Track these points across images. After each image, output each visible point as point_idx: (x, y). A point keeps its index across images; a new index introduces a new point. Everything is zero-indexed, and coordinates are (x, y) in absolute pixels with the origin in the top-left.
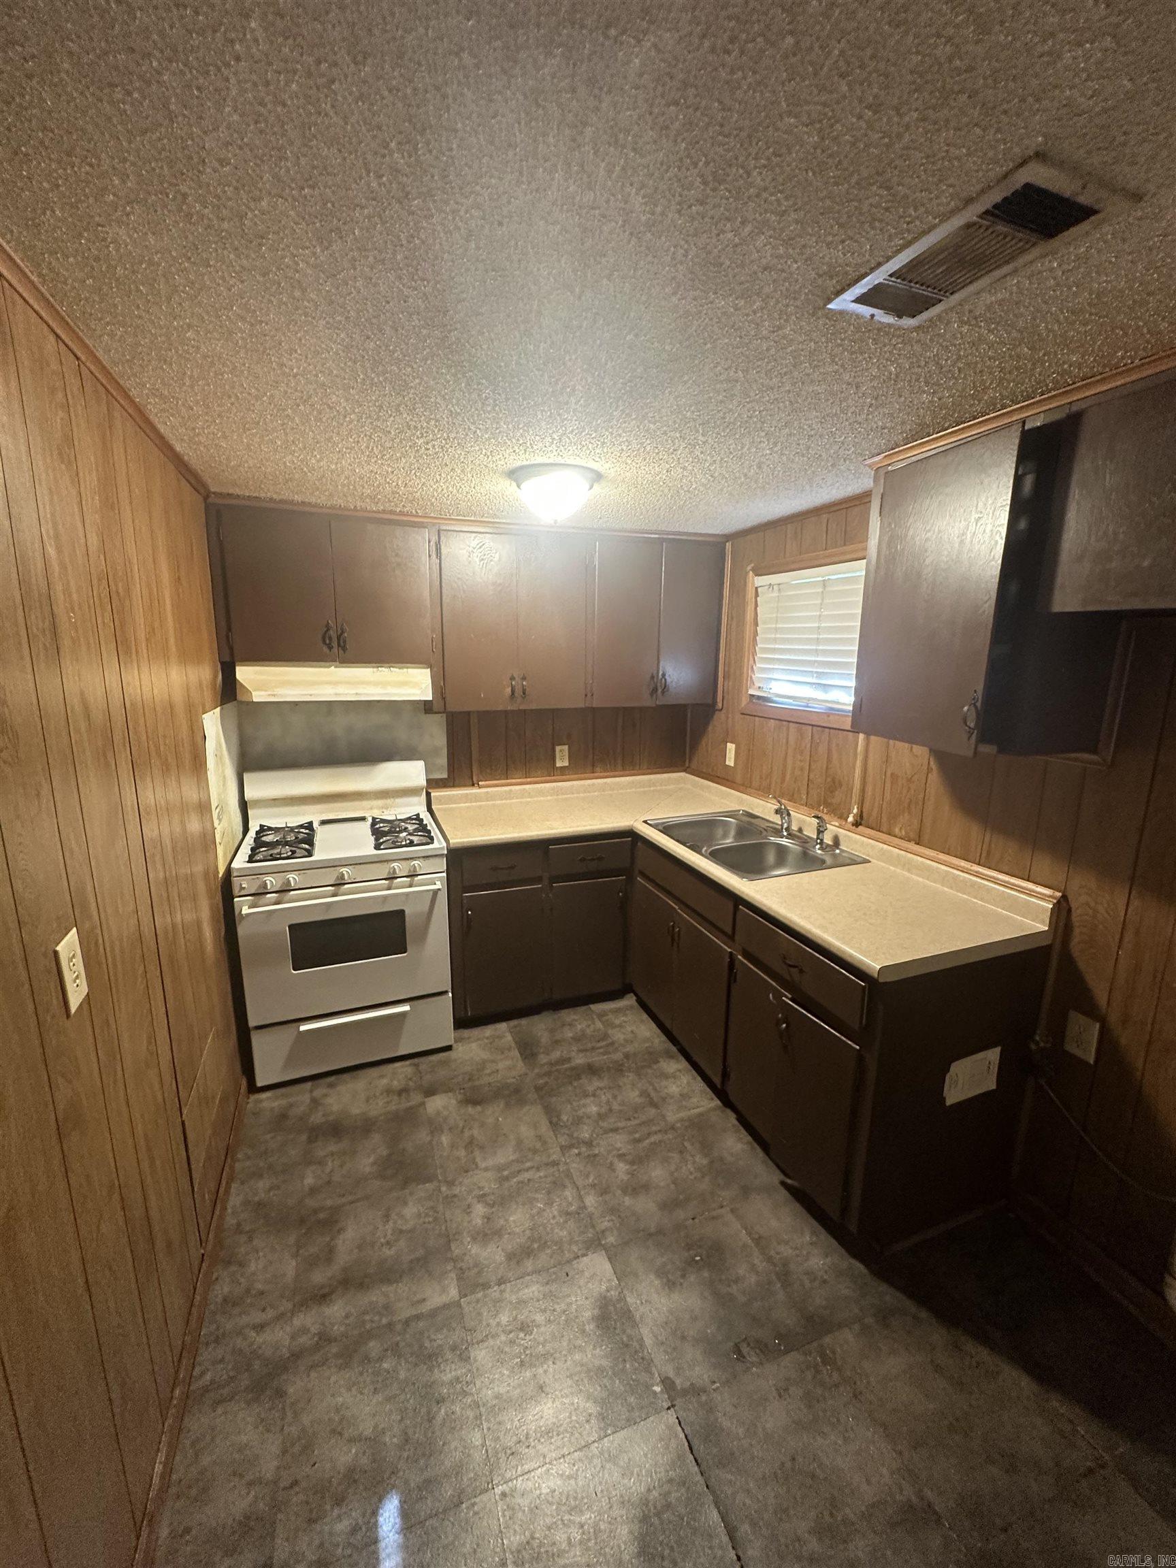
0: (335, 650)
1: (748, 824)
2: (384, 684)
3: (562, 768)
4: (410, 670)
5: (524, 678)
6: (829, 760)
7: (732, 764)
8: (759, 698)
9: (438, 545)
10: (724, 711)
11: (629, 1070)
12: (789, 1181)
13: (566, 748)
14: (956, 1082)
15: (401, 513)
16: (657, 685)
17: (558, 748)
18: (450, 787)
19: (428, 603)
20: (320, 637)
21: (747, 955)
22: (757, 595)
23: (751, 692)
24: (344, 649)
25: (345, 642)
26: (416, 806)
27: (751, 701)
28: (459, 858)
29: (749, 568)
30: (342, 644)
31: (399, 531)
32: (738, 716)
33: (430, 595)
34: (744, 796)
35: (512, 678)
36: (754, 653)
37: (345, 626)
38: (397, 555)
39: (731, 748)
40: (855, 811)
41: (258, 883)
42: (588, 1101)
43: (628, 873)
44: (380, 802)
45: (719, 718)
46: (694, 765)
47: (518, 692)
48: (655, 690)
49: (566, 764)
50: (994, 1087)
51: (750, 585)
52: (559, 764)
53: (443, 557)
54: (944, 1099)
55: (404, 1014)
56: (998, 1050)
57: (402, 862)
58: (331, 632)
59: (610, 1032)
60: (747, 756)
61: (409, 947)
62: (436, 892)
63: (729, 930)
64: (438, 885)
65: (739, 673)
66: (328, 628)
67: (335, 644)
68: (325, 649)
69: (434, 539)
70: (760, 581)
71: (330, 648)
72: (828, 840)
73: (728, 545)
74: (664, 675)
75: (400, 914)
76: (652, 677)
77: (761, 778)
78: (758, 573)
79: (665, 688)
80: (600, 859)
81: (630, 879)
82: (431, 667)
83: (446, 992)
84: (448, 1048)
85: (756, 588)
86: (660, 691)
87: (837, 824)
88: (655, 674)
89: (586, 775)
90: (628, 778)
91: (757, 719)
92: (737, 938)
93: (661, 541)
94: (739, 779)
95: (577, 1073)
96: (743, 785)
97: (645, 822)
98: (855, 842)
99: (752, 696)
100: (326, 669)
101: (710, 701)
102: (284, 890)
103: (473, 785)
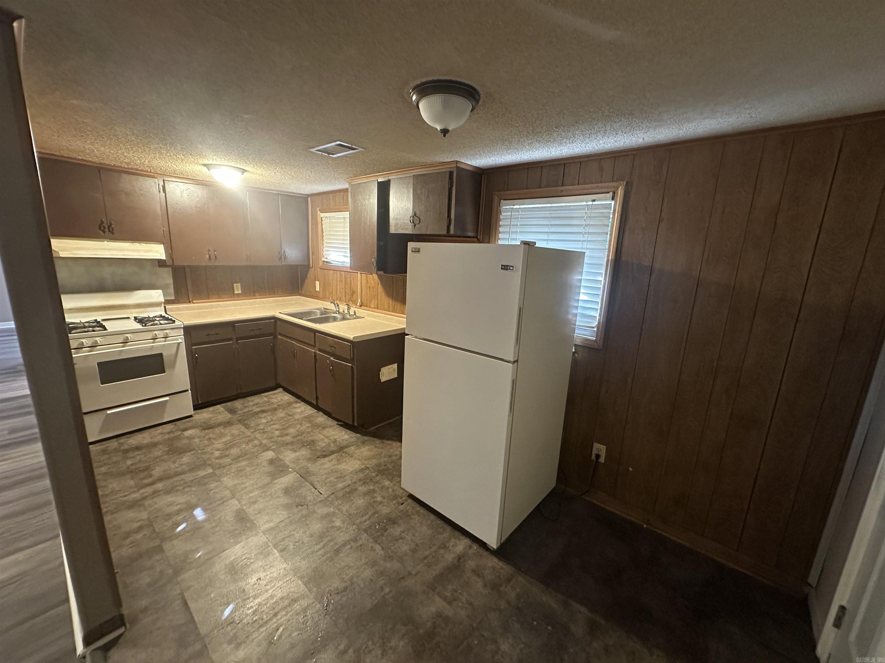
0: (107, 233)
1: (325, 311)
2: (138, 251)
3: (238, 294)
4: (151, 245)
5: (215, 251)
6: (351, 284)
7: (318, 290)
8: (327, 262)
9: (164, 187)
10: (313, 268)
11: (280, 409)
12: (339, 423)
13: (239, 285)
14: (384, 375)
15: (142, 170)
16: (282, 256)
17: (235, 285)
18: (177, 303)
19: (160, 213)
20: (97, 227)
21: (320, 350)
22: (322, 221)
23: (323, 260)
24: (113, 233)
25: (113, 230)
26: (159, 311)
27: (323, 263)
28: (188, 330)
29: (318, 209)
30: (111, 230)
31: (141, 178)
32: (319, 269)
33: (161, 210)
34: (323, 302)
35: (209, 251)
36: (323, 244)
37: (112, 222)
38: (141, 190)
39: (317, 283)
40: (359, 301)
41: (78, 343)
42: (262, 419)
43: (274, 335)
44: (137, 310)
45: (311, 271)
46: (303, 292)
47: (213, 257)
48: (281, 258)
49: (240, 292)
50: (397, 376)
51: (318, 217)
52: (236, 292)
53: (167, 193)
54: (380, 380)
55: (166, 401)
56: (396, 364)
57: (160, 331)
58: (104, 225)
59: (271, 400)
60: (324, 286)
61: (166, 370)
62: (179, 344)
63: (313, 344)
64: (180, 341)
65: (318, 252)
66: (102, 222)
67: (107, 230)
68: (101, 232)
69: (161, 183)
70: (323, 215)
71: (104, 232)
72: (352, 313)
73: (309, 199)
74: (284, 252)
75: (161, 355)
76: (279, 253)
77: (329, 294)
78: (322, 211)
79: (285, 258)
80: (260, 329)
81: (275, 337)
82: (164, 244)
83: (187, 390)
84: (191, 416)
85: (321, 218)
86: (283, 258)
87: (355, 307)
88: (280, 251)
89: (251, 297)
90: (272, 298)
91: (326, 270)
92: (316, 345)
93: (277, 195)
94: (321, 296)
95: (256, 413)
96: (323, 298)
97: (280, 313)
98: (361, 312)
99: (324, 261)
100: (102, 243)
101: (307, 264)
102: (93, 346)
103: (190, 302)
